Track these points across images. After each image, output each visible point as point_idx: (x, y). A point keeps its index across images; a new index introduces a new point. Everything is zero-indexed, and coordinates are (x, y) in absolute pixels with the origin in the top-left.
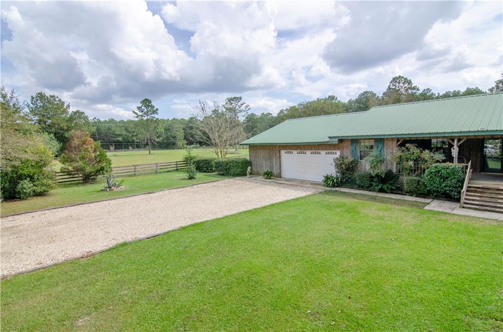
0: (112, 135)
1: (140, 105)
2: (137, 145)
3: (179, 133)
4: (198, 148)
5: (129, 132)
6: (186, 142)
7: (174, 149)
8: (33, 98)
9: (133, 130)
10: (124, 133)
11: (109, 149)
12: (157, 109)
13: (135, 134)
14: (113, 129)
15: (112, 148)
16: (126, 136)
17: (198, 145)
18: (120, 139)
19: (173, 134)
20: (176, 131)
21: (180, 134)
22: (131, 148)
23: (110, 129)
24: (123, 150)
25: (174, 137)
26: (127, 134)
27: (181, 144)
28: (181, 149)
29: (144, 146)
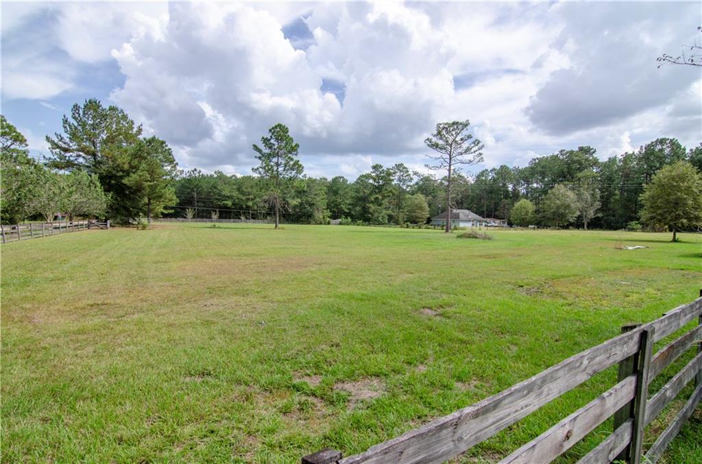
0: (217, 197)
1: (268, 136)
2: (252, 214)
3: (318, 199)
4: (348, 224)
5: (243, 193)
6: (330, 214)
7: (309, 223)
8: (76, 107)
9: (249, 190)
10: (235, 194)
11: (210, 218)
12: (297, 145)
13: (251, 197)
14: (219, 187)
15: (215, 216)
16: (238, 199)
17: (349, 220)
18: (229, 203)
19: (309, 199)
20: (316, 195)
21: (321, 201)
22: (243, 218)
23: (216, 188)
24: (232, 220)
25: (312, 205)
26: (240, 196)
27: (321, 217)
28: (321, 223)
29: (263, 216)
